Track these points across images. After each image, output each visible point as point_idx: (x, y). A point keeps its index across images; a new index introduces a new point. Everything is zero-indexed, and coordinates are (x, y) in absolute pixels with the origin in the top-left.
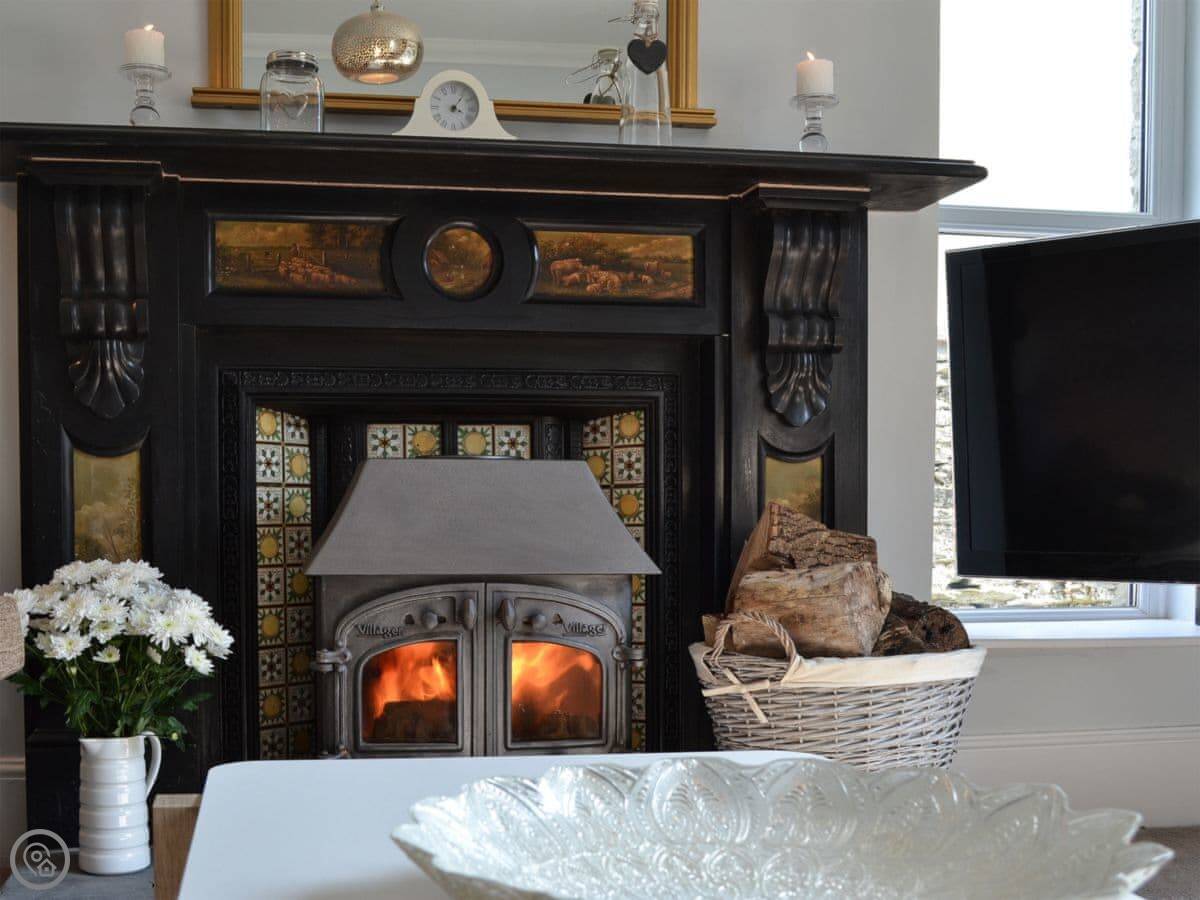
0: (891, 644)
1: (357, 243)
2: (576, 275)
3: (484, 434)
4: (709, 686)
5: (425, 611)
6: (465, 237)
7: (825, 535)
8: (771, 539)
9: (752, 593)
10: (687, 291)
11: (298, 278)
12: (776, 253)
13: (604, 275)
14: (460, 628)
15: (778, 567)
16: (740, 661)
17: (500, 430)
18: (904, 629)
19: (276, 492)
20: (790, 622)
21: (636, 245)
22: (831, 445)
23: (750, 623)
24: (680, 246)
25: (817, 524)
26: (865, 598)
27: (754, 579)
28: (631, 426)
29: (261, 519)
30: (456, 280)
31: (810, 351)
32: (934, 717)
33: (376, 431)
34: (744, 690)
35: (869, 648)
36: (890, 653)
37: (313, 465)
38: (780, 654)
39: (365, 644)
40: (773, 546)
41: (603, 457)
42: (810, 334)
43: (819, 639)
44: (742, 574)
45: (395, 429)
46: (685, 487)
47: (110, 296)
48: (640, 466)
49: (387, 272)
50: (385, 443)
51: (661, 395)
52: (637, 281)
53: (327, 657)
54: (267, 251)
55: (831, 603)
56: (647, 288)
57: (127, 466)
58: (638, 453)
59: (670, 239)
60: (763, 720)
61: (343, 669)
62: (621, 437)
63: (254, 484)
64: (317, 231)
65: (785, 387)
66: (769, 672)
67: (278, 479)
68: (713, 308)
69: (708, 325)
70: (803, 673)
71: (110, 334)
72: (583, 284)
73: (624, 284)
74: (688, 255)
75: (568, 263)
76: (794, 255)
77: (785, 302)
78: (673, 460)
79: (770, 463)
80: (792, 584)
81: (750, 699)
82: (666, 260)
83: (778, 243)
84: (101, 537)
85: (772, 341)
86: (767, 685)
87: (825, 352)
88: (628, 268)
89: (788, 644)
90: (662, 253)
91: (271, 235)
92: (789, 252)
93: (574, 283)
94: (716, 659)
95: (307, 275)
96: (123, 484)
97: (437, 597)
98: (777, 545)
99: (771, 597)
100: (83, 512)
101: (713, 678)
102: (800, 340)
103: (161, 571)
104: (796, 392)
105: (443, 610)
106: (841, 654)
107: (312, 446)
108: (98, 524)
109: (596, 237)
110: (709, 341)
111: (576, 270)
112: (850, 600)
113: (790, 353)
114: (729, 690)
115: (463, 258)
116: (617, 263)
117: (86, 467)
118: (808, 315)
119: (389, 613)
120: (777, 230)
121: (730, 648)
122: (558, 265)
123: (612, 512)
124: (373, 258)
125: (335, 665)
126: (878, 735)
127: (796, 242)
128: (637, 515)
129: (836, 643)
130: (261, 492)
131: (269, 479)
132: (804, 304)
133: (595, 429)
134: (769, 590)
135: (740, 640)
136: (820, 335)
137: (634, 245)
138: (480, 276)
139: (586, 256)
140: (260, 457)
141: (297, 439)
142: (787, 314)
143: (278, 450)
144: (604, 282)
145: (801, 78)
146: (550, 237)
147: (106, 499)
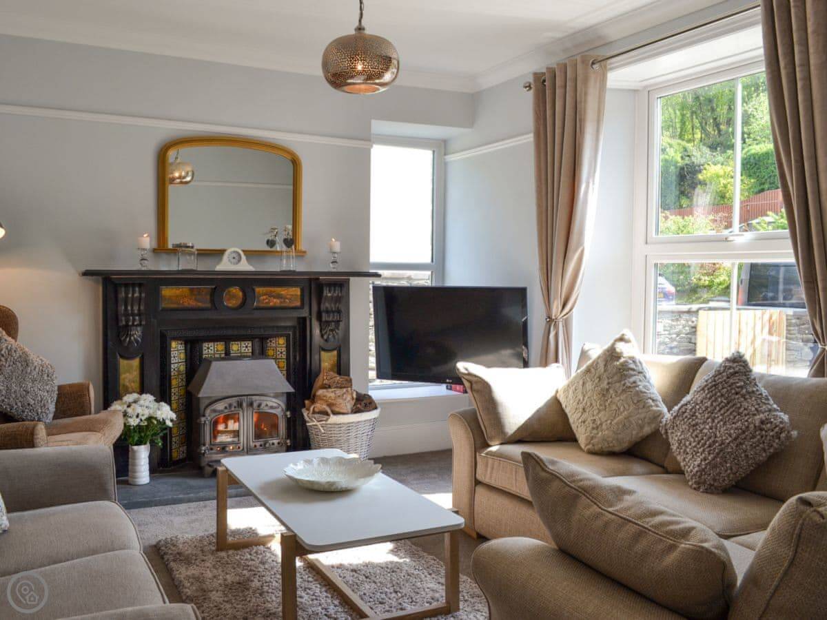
0: (356, 411)
1: (203, 293)
2: (267, 301)
3: (238, 344)
4: (309, 422)
5: (230, 405)
6: (236, 291)
7: (338, 378)
8: (324, 380)
9: (319, 396)
10: (298, 304)
11: (186, 304)
12: (325, 294)
13: (275, 300)
14: (240, 409)
15: (325, 388)
16: (316, 416)
17: (243, 343)
18: (359, 406)
19: (176, 365)
20: (330, 405)
21: (284, 291)
22: (340, 347)
23: (319, 406)
24: (296, 291)
25: (336, 375)
26: (349, 398)
27: (320, 392)
28: (282, 341)
29: (172, 374)
30: (232, 303)
31: (333, 321)
32: (368, 428)
33: (205, 345)
34: (318, 423)
35: (350, 411)
36: (355, 413)
37: (186, 355)
38: (327, 414)
39: (213, 415)
40: (324, 382)
41: (273, 350)
42: (334, 317)
43: (337, 410)
44: (317, 390)
45: (211, 344)
46: (298, 358)
47: (133, 315)
48: (284, 353)
49: (212, 301)
50: (208, 348)
51: (291, 333)
52: (284, 301)
53: (203, 419)
54: (177, 296)
55: (340, 401)
56: (287, 303)
57: (136, 363)
58: (284, 349)
59: (294, 289)
60: (323, 431)
61: (207, 422)
62: (279, 344)
63: (170, 364)
64: (192, 290)
65: (326, 332)
66: (325, 419)
67: (177, 361)
68: (307, 308)
69: (304, 313)
70: (333, 419)
71: (133, 325)
72: (268, 303)
73: (281, 302)
74: (299, 293)
75: (265, 297)
76: (329, 295)
77: (327, 308)
78: (295, 351)
79: (322, 353)
80: (329, 394)
81: (319, 426)
82: (292, 295)
83: (325, 292)
84: (128, 384)
85: (324, 319)
86: (324, 422)
87: (338, 322)
88: (281, 298)
89: (329, 411)
90: (292, 293)
91: (177, 292)
92: (327, 293)
93: (266, 303)
94: (310, 415)
95: (189, 304)
96: (134, 368)
97: (233, 401)
98: (326, 382)
99: (325, 398)
100: (123, 376)
101: (309, 420)
102: (331, 319)
103: (154, 396)
104: (329, 335)
105: (235, 404)
106: (343, 414)
107: (186, 350)
108: (127, 380)
109: (272, 289)
110: (304, 319)
111: (266, 299)
112: (345, 400)
113: (328, 323)
114: (314, 423)
115: (234, 296)
116: (279, 296)
117: (123, 363)
118: (333, 312)
119: (220, 406)
120: (325, 288)
121: (314, 412)
122: (262, 298)
123: (276, 367)
124: (208, 297)
125: (205, 421)
126: (353, 434)
127: (330, 291)
128: (284, 367)
129: (342, 411)
130: (172, 366)
131: (174, 361)
132: (332, 308)
133: (271, 341)
134: (324, 396)
135: (316, 410)
136: (336, 317)
137: (283, 291)
138: (239, 302)
139: (270, 295)
140: (172, 356)
141: (182, 348)
142: (327, 312)
143: (176, 352)
144: (275, 302)
145: (331, 247)
146: (259, 290)
147: (129, 372)
